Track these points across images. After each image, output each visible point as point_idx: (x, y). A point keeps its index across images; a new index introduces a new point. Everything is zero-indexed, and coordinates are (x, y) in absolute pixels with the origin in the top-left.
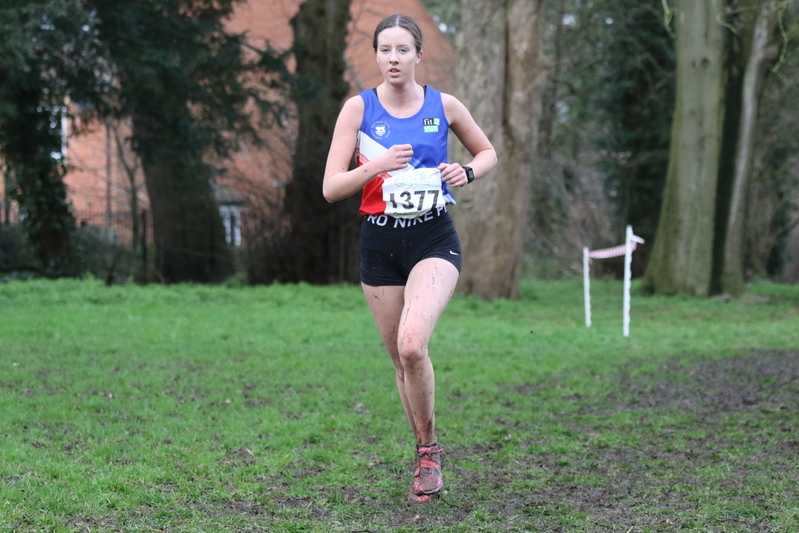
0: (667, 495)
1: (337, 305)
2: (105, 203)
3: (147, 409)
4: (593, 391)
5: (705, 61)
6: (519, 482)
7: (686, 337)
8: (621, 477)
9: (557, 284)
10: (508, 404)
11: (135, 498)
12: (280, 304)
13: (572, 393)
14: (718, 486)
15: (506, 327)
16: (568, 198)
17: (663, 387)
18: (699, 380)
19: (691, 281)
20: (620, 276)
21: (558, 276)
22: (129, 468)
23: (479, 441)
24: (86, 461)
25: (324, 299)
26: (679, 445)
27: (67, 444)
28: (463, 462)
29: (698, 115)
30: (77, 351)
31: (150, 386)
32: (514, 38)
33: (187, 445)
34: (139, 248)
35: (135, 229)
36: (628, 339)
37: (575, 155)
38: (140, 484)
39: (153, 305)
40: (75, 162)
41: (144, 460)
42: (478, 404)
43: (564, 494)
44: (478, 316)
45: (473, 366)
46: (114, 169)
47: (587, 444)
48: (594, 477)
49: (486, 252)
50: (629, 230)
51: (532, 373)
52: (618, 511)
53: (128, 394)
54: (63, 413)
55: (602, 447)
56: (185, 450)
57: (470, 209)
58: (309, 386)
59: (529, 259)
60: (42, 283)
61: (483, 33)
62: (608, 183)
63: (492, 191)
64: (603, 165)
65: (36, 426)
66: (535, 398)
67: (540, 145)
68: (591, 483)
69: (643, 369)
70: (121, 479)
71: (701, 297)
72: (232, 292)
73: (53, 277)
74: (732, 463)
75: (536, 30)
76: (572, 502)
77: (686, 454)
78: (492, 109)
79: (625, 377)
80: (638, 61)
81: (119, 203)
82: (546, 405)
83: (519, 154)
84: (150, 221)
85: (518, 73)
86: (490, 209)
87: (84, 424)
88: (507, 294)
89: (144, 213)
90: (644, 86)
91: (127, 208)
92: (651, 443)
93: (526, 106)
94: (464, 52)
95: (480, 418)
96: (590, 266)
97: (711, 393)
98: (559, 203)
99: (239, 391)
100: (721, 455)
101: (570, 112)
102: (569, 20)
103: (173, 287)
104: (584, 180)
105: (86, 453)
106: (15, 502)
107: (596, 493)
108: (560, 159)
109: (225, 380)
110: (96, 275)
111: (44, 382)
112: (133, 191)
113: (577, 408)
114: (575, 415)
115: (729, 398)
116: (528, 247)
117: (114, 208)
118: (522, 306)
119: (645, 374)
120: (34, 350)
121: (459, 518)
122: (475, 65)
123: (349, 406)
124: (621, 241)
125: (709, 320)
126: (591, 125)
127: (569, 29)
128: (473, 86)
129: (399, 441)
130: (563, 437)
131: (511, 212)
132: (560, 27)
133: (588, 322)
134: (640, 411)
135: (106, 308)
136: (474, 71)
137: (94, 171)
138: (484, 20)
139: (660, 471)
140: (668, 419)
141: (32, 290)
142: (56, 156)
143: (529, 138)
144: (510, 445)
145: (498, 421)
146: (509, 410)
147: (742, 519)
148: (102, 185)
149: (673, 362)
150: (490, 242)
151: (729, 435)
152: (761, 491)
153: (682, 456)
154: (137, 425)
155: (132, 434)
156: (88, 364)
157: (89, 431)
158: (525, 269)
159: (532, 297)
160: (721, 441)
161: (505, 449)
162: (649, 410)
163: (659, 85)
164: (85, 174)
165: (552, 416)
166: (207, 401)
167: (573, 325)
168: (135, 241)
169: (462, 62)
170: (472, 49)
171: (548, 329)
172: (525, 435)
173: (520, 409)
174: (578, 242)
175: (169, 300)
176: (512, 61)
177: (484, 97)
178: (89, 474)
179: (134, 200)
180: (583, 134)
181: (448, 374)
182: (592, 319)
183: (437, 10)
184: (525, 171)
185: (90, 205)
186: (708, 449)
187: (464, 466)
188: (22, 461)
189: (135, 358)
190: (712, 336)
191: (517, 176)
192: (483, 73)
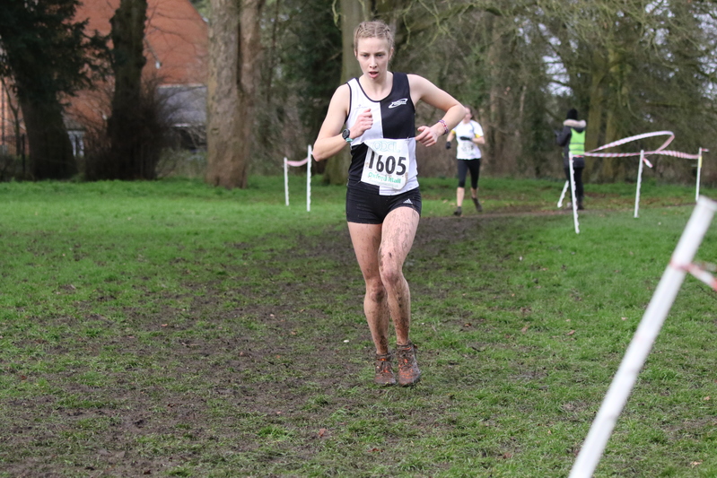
1: (137, 193)
4: (281, 247)
10: (230, 256)
12: (102, 193)
13: (269, 248)
15: (236, 206)
16: (280, 126)
25: (129, 190)
31: (18, 246)
32: (244, 30)
35: (18, 146)
36: (309, 213)
37: (284, 98)
39: (26, 194)
42: (212, 256)
44: (222, 199)
45: (212, 231)
46: (6, 109)
47: (273, 279)
49: (228, 160)
57: (218, 134)
58: (113, 245)
61: (225, 29)
62: (303, 116)
63: (231, 123)
64: (300, 105)
67: (263, 93)
69: (313, 232)
72: (73, 185)
78: (230, 74)
80: (322, 43)
81: (9, 130)
83: (247, 101)
84: (27, 141)
85: (246, 52)
86: (230, 134)
88: (241, 187)
89: (23, 136)
91: (14, 134)
93: (251, 72)
96: (288, 170)
98: (276, 130)
99: (71, 249)
101: (283, 72)
103: (38, 183)
104: (289, 114)
108: (276, 101)
109: (63, 242)
112: (17, 124)
117: (6, 134)
122: (220, 47)
123: (135, 257)
126: (294, 81)
128: (219, 60)
131: (242, 136)
133: (287, 203)
136: (220, 51)
138: (225, 20)
140: (323, 264)
143: (253, 91)
145: (222, 266)
146: (230, 259)
150: (230, 154)
158: (253, 169)
159: (255, 187)
163: (333, 57)
166: (52, 255)
167: (278, 206)
168: (18, 153)
169: (212, 45)
170: (219, 39)
171: (261, 207)
173: (236, 259)
175: (35, 191)
176: (243, 45)
177: (225, 66)
179: (18, 129)
180: (290, 87)
181: (196, 237)
184: (250, 111)
189: (11, 229)
191: (246, 113)
192: (225, 52)
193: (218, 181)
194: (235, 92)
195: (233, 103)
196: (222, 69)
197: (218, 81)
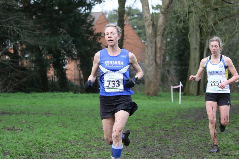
0: (187, 137)
2: (74, 77)
3: (82, 119)
4: (173, 115)
5: (196, 48)
6: (158, 134)
7: (192, 104)
8: (178, 133)
9: (166, 93)
10: (156, 118)
11: (80, 137)
13: (169, 116)
14: (198, 135)
15: (155, 102)
16: (168, 75)
17: (187, 114)
18: (195, 113)
19: (193, 93)
20: (179, 92)
21: (166, 92)
22: (78, 131)
23: (150, 126)
24: (70, 130)
26: (190, 126)
27: (66, 126)
28: (146, 130)
29: (195, 59)
30: (68, 107)
31: (83, 114)
32: (157, 43)
33: (90, 127)
34: (81, 86)
35: (80, 82)
36: (180, 105)
37: (170, 67)
38: (81, 134)
39: (84, 98)
40: (68, 69)
41: (81, 130)
42: (150, 118)
43: (166, 136)
44: (150, 100)
45: (149, 110)
46: (76, 70)
47: (172, 126)
48: (173, 133)
49: (152, 87)
50: (181, 83)
51: (161, 112)
52: (178, 140)
53: (78, 116)
54: (65, 120)
55: (175, 127)
56: (90, 128)
57: (148, 78)
59: (161, 88)
60: (61, 93)
61: (151, 43)
62: (176, 73)
63: (153, 74)
64: (175, 69)
65: (60, 122)
66: (161, 117)
67: (163, 65)
68: (172, 134)
69: (183, 111)
70: (77, 133)
71: (195, 96)
73: (64, 92)
74: (201, 130)
75: (162, 42)
76: (168, 138)
77: (192, 128)
78: (153, 58)
79: (179, 112)
80: (182, 48)
81: (77, 77)
82: (163, 118)
83: (158, 67)
85: (158, 50)
86: (152, 78)
87: (69, 122)
88: (156, 95)
89: (82, 79)
90: (184, 53)
91: (79, 78)
92: (185, 126)
93: (160, 57)
94: (147, 46)
95: (150, 121)
96: (173, 90)
97: (197, 116)
98: (167, 77)
100: (199, 128)
101: (169, 58)
102: (168, 40)
103: (88, 94)
104: (172, 72)
105: (70, 128)
106: (55, 138)
107: (173, 136)
108: (167, 68)
109: (98, 113)
110: (72, 91)
111: (61, 114)
113: (170, 119)
114: (169, 120)
115: (201, 117)
116: (160, 86)
117: (76, 78)
118: (159, 98)
119: (184, 112)
120: (59, 107)
121: (145, 142)
124: (179, 84)
125: (197, 101)
126: (173, 61)
127: (168, 41)
128: (149, 53)
129: (133, 126)
130: (167, 125)
131: (157, 79)
132: (167, 41)
133: (172, 101)
134: (182, 119)
135: (74, 98)
136: (149, 50)
137: (72, 70)
138: (151, 40)
139: (186, 132)
140: (188, 121)
141: (59, 95)
142: (64, 67)
143: (160, 64)
144: (156, 126)
145: (154, 122)
146: (156, 119)
147: (203, 141)
148: (74, 73)
149: (189, 110)
150: (152, 85)
151: (200, 124)
152: (206, 136)
153: (191, 129)
154: (80, 122)
155: (79, 124)
156: (70, 110)
157: (70, 123)
158: (159, 90)
159: (161, 96)
160: (199, 125)
161: (155, 127)
162: (184, 119)
163: (187, 53)
164: (70, 71)
165: (164, 121)
166: (94, 117)
167: (169, 102)
168: (80, 84)
169: (147, 48)
170: (149, 46)
171: (164, 102)
172: (159, 124)
173: (158, 119)
174: (170, 85)
175: (87, 97)
176: (157, 48)
178: (70, 132)
179: (80, 76)
180: (171, 63)
181: (144, 112)
182: (173, 100)
183: (142, 38)
184: (159, 70)
185: (71, 77)
186: (196, 127)
187: (146, 131)
188: (57, 130)
189: (80, 109)
190: (197, 104)
192: (151, 51)
193: (148, 94)
194: (154, 64)
195: (154, 68)
196: (150, 56)
197: (149, 60)
